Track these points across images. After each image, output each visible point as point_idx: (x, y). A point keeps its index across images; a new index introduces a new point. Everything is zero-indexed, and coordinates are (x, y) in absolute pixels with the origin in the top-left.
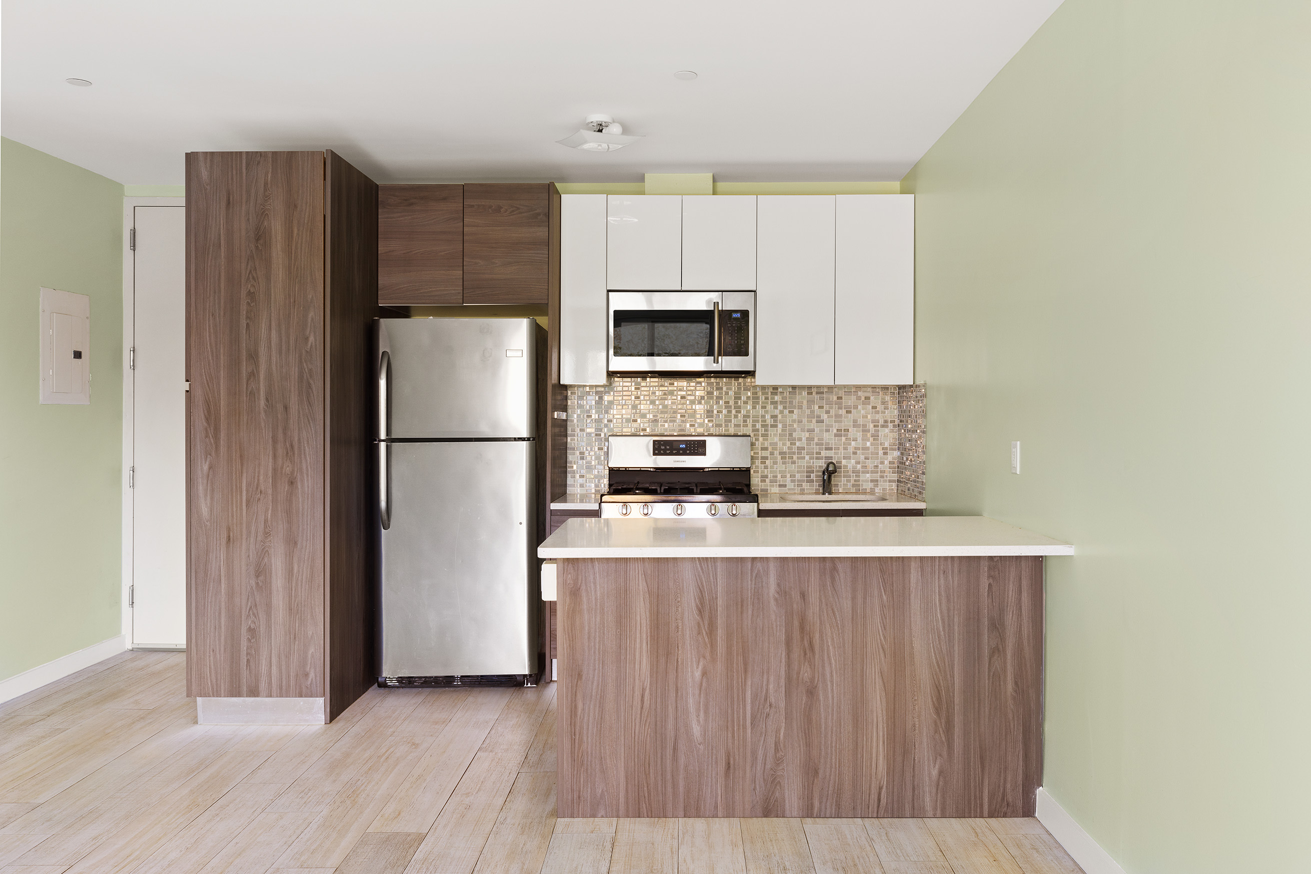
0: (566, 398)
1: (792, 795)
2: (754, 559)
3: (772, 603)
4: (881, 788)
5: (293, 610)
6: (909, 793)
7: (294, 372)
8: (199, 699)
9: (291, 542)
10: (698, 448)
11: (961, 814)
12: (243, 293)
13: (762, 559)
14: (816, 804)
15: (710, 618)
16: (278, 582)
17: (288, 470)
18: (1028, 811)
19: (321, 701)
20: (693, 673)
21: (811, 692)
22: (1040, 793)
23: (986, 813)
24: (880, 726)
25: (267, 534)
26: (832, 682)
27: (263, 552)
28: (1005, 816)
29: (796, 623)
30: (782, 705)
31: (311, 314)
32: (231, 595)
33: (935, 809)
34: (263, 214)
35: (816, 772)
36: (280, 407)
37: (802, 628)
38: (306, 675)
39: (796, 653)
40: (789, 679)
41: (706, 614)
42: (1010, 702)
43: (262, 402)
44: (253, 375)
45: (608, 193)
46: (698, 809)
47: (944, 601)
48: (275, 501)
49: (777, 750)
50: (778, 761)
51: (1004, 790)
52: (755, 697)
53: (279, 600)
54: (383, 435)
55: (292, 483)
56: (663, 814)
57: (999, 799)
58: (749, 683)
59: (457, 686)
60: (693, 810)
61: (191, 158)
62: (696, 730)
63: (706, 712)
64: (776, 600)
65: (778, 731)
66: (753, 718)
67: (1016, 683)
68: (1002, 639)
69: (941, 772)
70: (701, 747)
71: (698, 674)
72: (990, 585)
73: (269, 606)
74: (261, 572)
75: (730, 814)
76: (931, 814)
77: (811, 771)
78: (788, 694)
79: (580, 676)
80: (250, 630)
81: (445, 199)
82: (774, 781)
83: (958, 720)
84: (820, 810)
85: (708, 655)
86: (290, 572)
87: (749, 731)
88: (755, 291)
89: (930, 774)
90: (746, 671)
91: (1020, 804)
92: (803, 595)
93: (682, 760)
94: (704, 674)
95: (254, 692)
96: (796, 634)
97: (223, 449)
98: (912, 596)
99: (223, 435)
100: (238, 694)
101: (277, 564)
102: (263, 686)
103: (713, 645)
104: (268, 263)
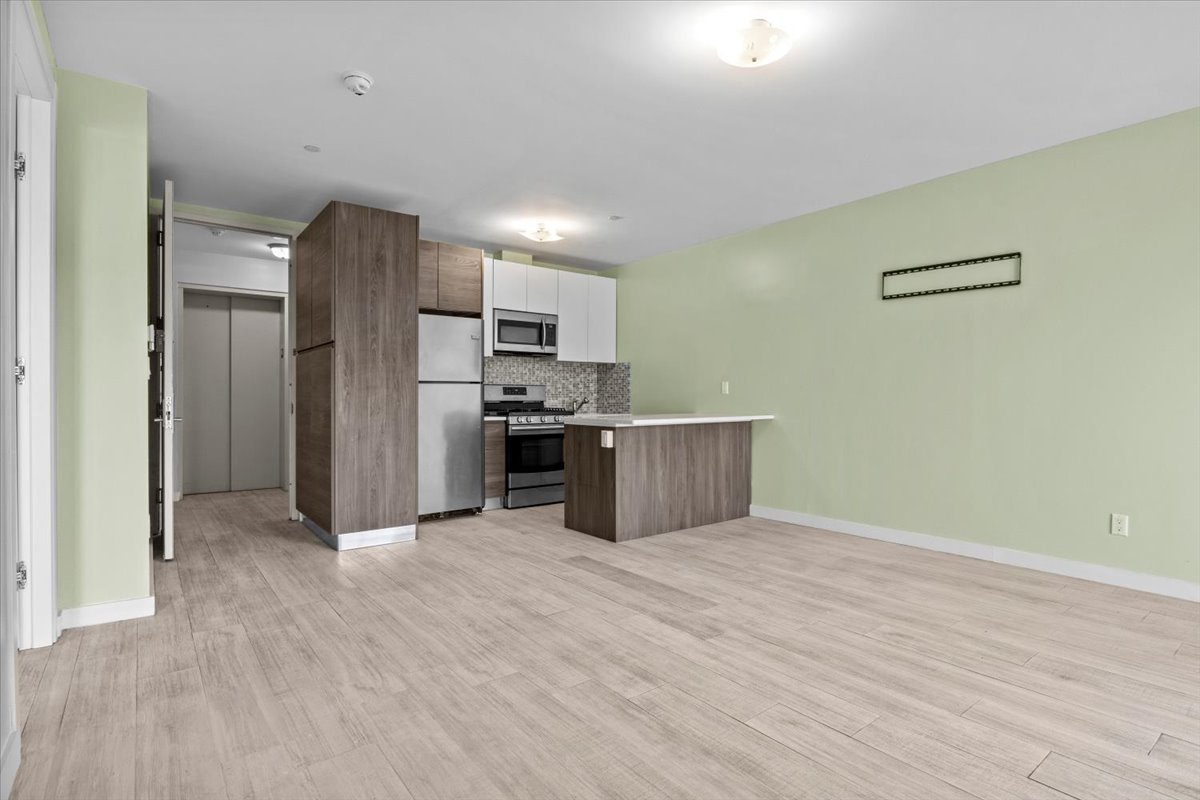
1: (688, 520)
4: (712, 513)
5: (398, 475)
6: (719, 513)
8: (340, 535)
9: (397, 438)
10: (522, 391)
12: (369, 292)
14: (695, 522)
16: (390, 463)
17: (395, 395)
18: (748, 514)
19: (414, 527)
22: (751, 506)
26: (699, 473)
27: (381, 445)
28: (742, 517)
30: (686, 484)
32: (361, 470)
33: (726, 518)
34: (381, 246)
35: (695, 508)
36: (391, 359)
37: (691, 453)
38: (406, 512)
39: (690, 463)
40: (688, 474)
43: (380, 356)
44: (375, 340)
48: (388, 414)
49: (684, 502)
51: (741, 507)
52: (678, 482)
53: (390, 472)
57: (740, 511)
58: (676, 476)
62: (661, 497)
63: (663, 490)
65: (684, 495)
66: (678, 490)
69: (727, 504)
70: (662, 505)
71: (661, 474)
73: (384, 476)
74: (379, 456)
76: (725, 520)
78: (687, 480)
80: (373, 490)
81: (429, 249)
82: (683, 515)
85: (664, 466)
86: (396, 457)
87: (676, 496)
89: (725, 506)
90: (675, 472)
91: (745, 512)
92: (691, 439)
93: (656, 510)
94: (663, 474)
95: (374, 528)
96: (690, 456)
97: (356, 383)
99: (356, 374)
100: (366, 529)
101: (389, 452)
103: (666, 462)
104: (384, 275)
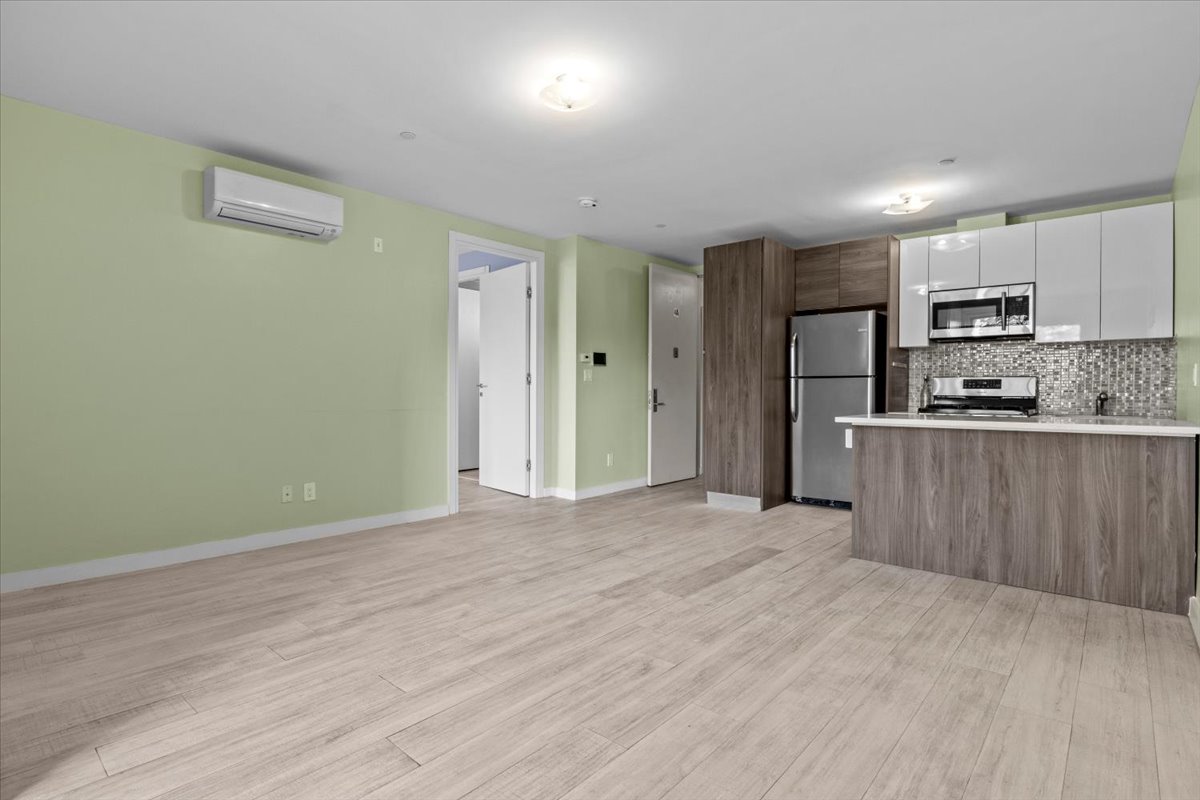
0: (908, 356)
1: (993, 568)
2: (968, 431)
3: (980, 457)
4: (1057, 576)
5: (747, 454)
6: (1080, 582)
7: (748, 343)
8: (708, 493)
9: (746, 424)
10: (993, 384)
11: (1123, 602)
12: (727, 309)
13: (973, 431)
14: (1010, 577)
15: (940, 463)
16: (741, 441)
17: (745, 389)
18: (1181, 611)
19: (759, 500)
20: (929, 492)
21: (1007, 511)
22: (1194, 600)
23: (1143, 605)
24: (1058, 537)
25: (736, 419)
26: (1022, 506)
27: (734, 428)
28: (1161, 610)
29: (996, 470)
30: (987, 516)
31: (756, 316)
32: (721, 446)
33: (1101, 596)
34: (735, 272)
35: (1010, 560)
36: (742, 360)
37: (1000, 472)
38: (753, 486)
39: (996, 487)
40: (991, 503)
41: (937, 460)
42: (1166, 536)
43: (734, 358)
44: (731, 346)
45: (929, 235)
46: (932, 567)
47: (1109, 464)
48: (739, 404)
49: (983, 541)
50: (984, 548)
51: (1160, 593)
52: (968, 510)
53: (741, 450)
54: (793, 374)
55: (747, 396)
56: (910, 566)
57: (1156, 599)
58: (965, 501)
59: (832, 507)
60: (929, 566)
61: (706, 250)
62: (931, 524)
63: (937, 514)
64: (982, 455)
65: (984, 531)
66: (967, 521)
67: (1171, 523)
68: (1159, 492)
69: (1105, 573)
70: (934, 533)
71: (932, 493)
72: (1148, 456)
73: (737, 454)
74: (734, 436)
75: (951, 572)
76: (1097, 598)
77: (1006, 558)
78: (991, 510)
79: (864, 487)
80: (729, 464)
81: (829, 252)
82: (981, 559)
83: (1120, 542)
84: (1012, 581)
85: (938, 484)
86: (745, 439)
87: (964, 529)
88: (1034, 283)
89: (1097, 573)
90: (963, 494)
91: (1174, 605)
92: (1001, 454)
93: (922, 540)
94: (936, 493)
95: (730, 492)
96: (996, 477)
98: (1084, 459)
100: (724, 492)
101: (740, 433)
102: (734, 490)
103: (942, 478)
